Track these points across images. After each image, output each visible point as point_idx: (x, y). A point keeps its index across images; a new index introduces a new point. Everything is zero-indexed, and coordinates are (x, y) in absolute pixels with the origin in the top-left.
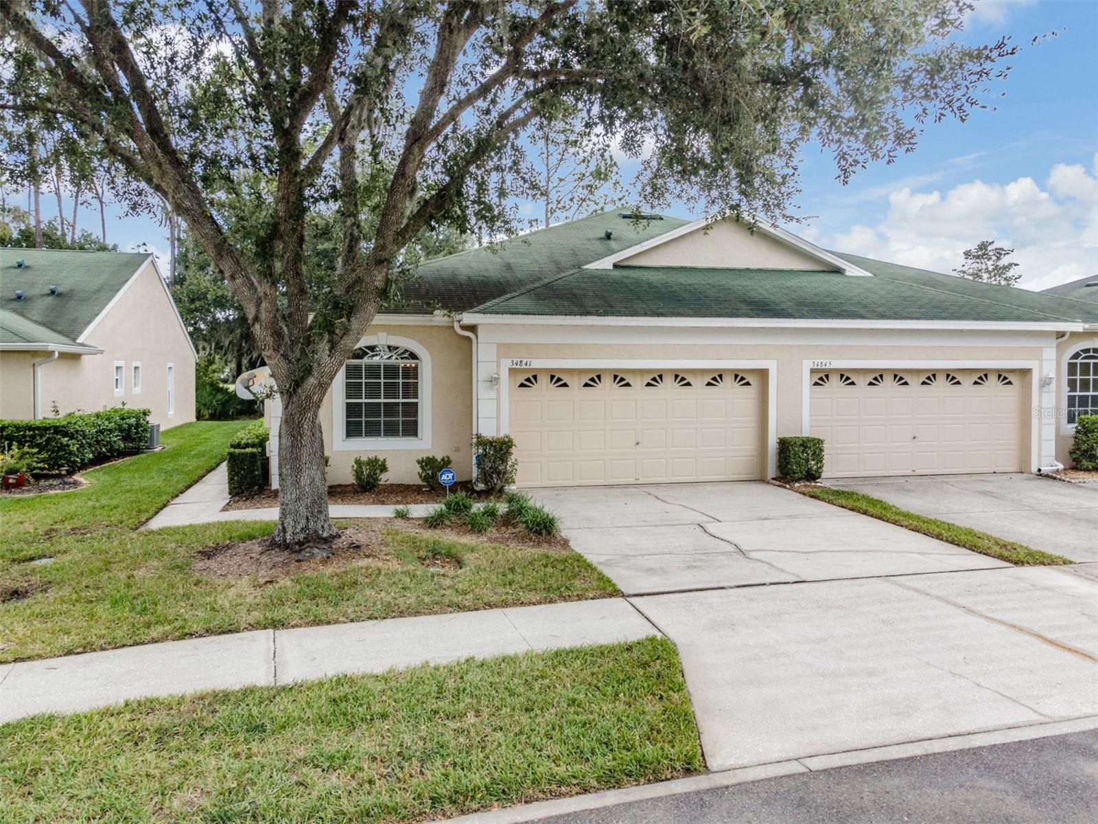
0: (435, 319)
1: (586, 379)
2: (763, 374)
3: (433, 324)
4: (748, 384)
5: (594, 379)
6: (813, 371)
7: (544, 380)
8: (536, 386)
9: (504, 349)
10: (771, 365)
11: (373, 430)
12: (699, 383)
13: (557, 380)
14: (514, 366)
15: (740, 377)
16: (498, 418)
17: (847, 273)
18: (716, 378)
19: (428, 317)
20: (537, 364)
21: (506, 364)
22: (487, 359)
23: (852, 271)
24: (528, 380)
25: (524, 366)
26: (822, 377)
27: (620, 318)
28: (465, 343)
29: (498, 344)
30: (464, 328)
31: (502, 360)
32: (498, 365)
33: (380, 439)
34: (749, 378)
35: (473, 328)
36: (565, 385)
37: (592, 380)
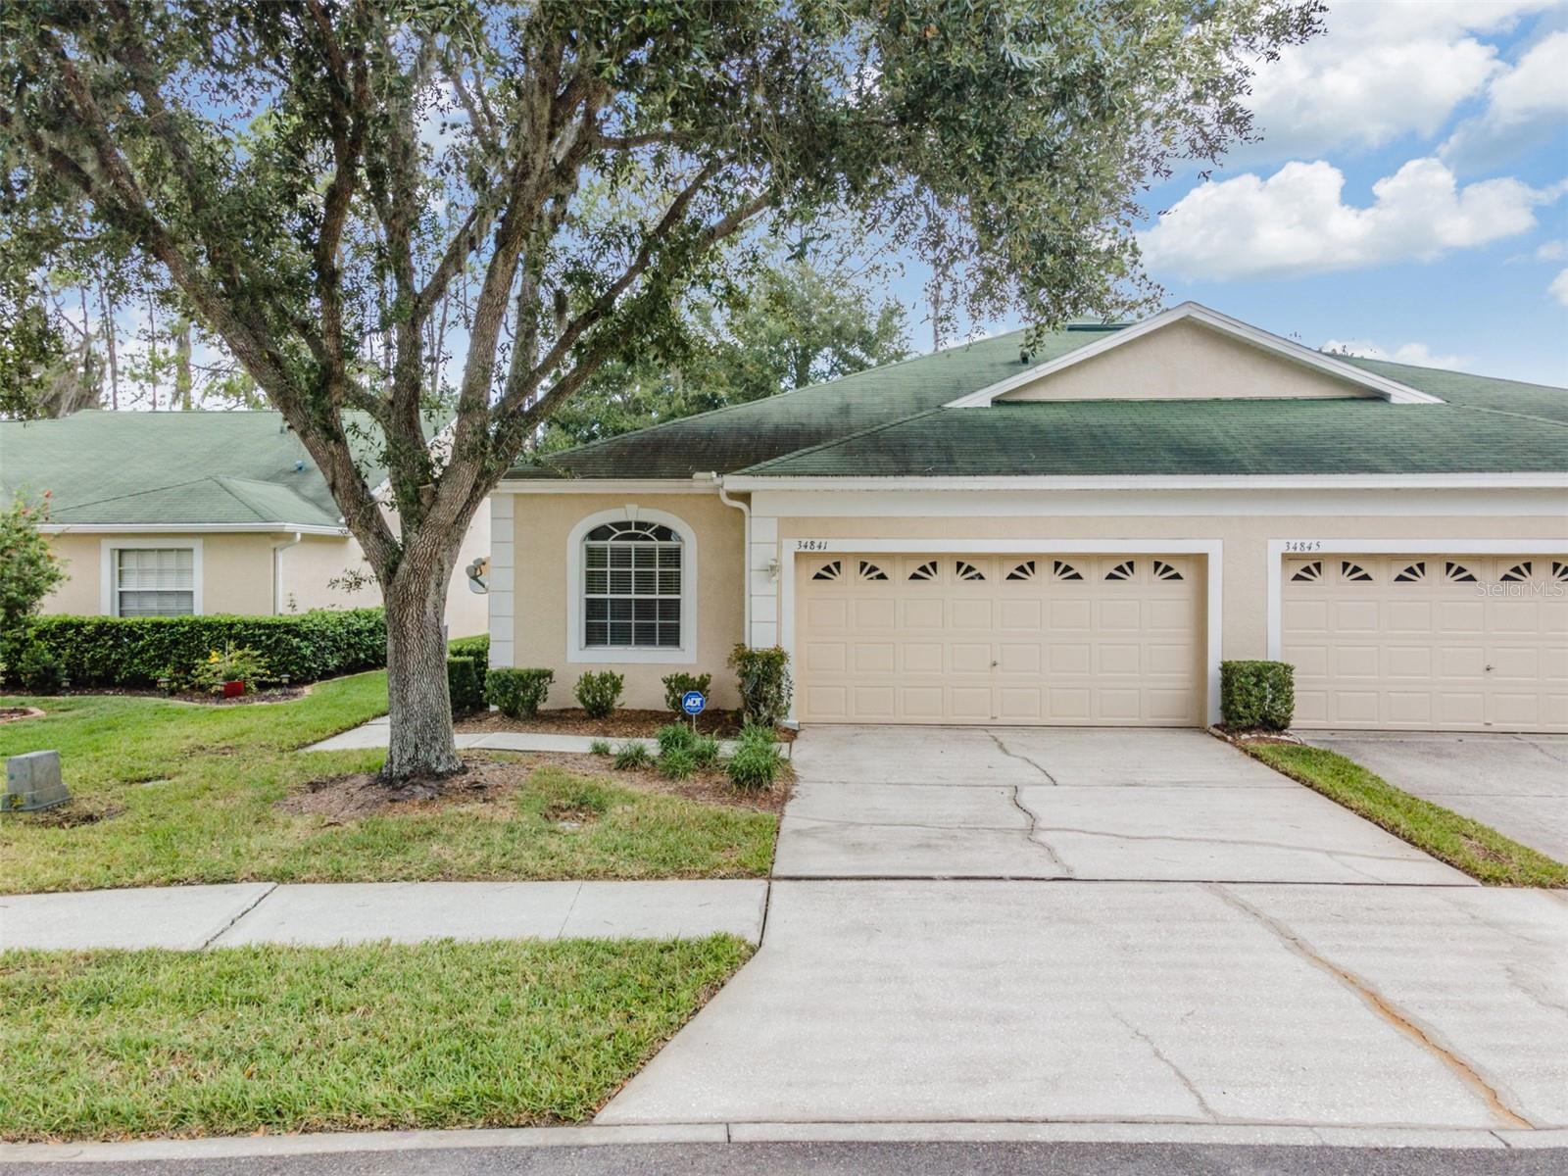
0: (694, 484)
1: (913, 569)
2: (1200, 560)
3: (691, 491)
4: (1177, 577)
5: (926, 569)
6: (1287, 558)
7: (850, 570)
8: (838, 578)
9: (788, 525)
10: (1213, 548)
11: (621, 637)
12: (1094, 575)
13: (870, 568)
14: (802, 550)
15: (1163, 567)
16: (779, 622)
17: (1394, 400)
18: (1123, 568)
19: (685, 482)
20: (835, 546)
21: (791, 546)
22: (763, 539)
23: (1402, 395)
24: (827, 569)
25: (816, 550)
26: (1308, 568)
27: (954, 478)
28: (734, 516)
29: (779, 518)
30: (732, 495)
31: (785, 541)
32: (780, 547)
33: (629, 648)
34: (1178, 569)
35: (746, 497)
36: (883, 577)
37: (923, 569)
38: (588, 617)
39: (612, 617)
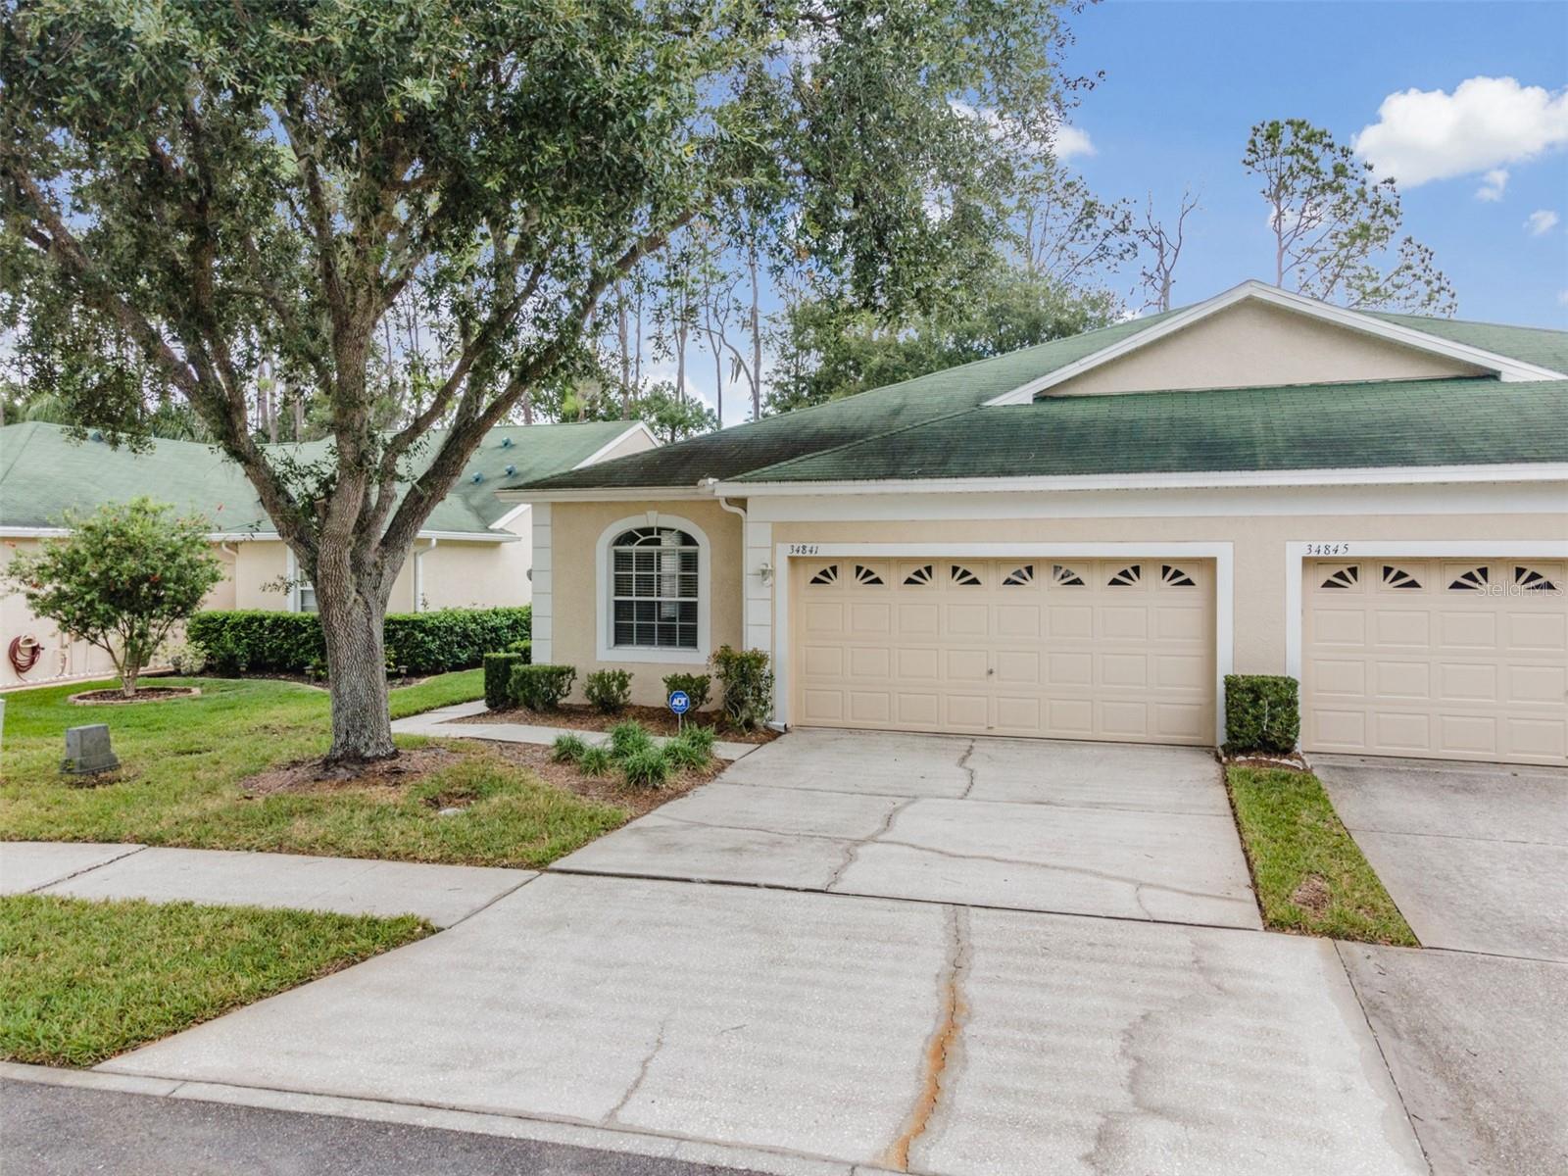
0: (700, 491)
1: (909, 573)
2: (1209, 564)
3: (701, 498)
5: (921, 573)
6: (1308, 562)
7: (846, 574)
8: (835, 582)
9: (783, 530)
10: (1223, 553)
11: (645, 637)
12: (1096, 582)
13: (867, 574)
14: (795, 554)
15: (1173, 572)
16: (773, 626)
17: (1504, 378)
18: (1128, 573)
19: (691, 489)
20: (828, 550)
21: (784, 551)
22: (759, 545)
23: (1516, 372)
24: (824, 573)
25: (808, 554)
28: (731, 523)
29: (773, 523)
30: (730, 501)
31: (779, 545)
32: (773, 552)
33: (653, 648)
34: (1188, 574)
35: (742, 502)
36: (878, 581)
37: (919, 573)
38: (617, 617)
39: (638, 619)
